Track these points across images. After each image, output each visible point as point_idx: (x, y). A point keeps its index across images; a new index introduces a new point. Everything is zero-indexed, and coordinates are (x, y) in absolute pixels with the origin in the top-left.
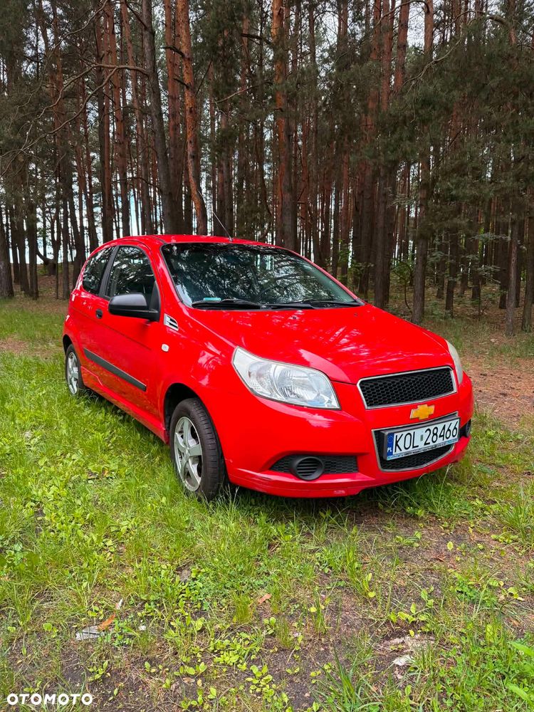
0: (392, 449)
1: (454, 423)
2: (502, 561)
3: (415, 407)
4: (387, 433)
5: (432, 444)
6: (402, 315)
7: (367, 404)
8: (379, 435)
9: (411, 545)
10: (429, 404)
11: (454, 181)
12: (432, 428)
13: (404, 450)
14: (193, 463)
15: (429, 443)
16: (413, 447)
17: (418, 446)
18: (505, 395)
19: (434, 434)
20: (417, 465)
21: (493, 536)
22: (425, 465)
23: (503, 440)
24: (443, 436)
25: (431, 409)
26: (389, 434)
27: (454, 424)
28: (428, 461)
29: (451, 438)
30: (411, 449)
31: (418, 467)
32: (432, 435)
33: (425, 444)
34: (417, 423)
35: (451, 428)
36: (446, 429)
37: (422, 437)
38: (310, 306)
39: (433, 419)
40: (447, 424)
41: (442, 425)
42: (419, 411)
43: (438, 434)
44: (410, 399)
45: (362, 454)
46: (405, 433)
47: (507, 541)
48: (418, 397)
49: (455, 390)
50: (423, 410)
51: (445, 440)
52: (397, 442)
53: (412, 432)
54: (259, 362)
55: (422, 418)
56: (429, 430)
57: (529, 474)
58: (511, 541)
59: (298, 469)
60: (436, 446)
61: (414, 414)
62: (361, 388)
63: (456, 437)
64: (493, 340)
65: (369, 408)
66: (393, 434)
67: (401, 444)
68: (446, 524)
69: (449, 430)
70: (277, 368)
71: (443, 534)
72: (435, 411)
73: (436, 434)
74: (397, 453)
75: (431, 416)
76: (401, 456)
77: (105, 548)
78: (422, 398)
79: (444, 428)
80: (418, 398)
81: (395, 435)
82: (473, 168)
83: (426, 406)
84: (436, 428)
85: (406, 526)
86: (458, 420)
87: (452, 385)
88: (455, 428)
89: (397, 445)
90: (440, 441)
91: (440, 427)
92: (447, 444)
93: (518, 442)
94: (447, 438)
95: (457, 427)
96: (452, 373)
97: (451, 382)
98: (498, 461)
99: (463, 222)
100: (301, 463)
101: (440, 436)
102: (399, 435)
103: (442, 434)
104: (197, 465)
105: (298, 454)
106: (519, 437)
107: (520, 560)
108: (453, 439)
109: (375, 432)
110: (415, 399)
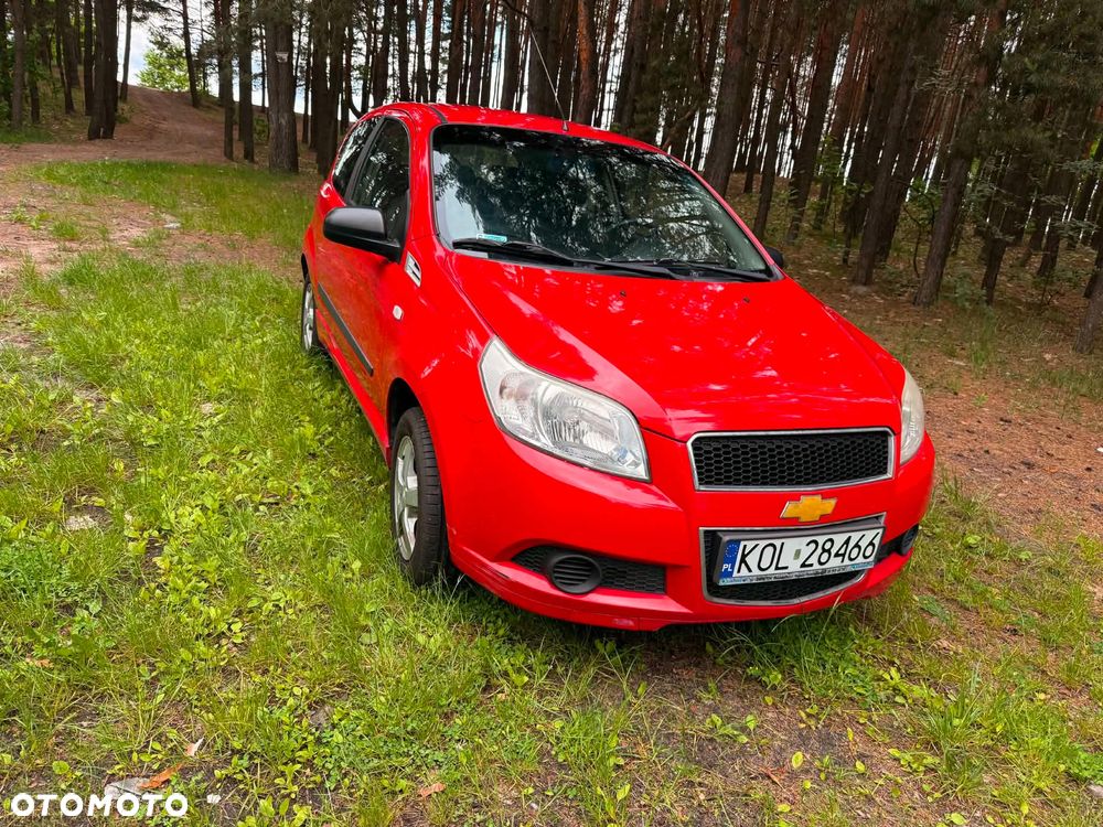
0: (733, 567)
1: (870, 535)
2: (889, 807)
3: (796, 497)
4: (726, 538)
5: (817, 566)
6: (903, 286)
7: (700, 479)
8: (712, 538)
9: (733, 739)
10: (826, 495)
11: (1038, 57)
12: (821, 540)
13: (756, 572)
14: (410, 516)
15: (812, 565)
16: (777, 568)
17: (786, 568)
18: (1030, 466)
19: (824, 550)
20: (781, 598)
21: (894, 752)
22: (796, 601)
23: (989, 556)
24: (843, 555)
25: (829, 505)
26: (730, 542)
27: (869, 537)
28: (806, 594)
29: (860, 559)
30: (772, 570)
31: (783, 603)
32: (819, 550)
33: (803, 565)
34: (795, 527)
35: (863, 544)
36: (852, 544)
37: (798, 553)
38: (667, 271)
39: (827, 523)
40: (855, 537)
41: (844, 537)
42: (801, 506)
43: (833, 551)
44: (790, 482)
45: (676, 567)
46: (763, 543)
47: (914, 766)
48: (805, 480)
49: (890, 475)
50: (811, 504)
51: (847, 562)
52: (744, 556)
53: (778, 543)
54: (522, 373)
55: (804, 519)
56: (816, 542)
57: (1015, 632)
58: (922, 768)
59: (555, 572)
60: (824, 570)
61: (789, 510)
62: (694, 449)
63: (871, 559)
64: (1048, 356)
65: (702, 488)
66: (738, 542)
67: (752, 560)
68: (814, 709)
69: (857, 546)
70: (550, 388)
71: (803, 726)
72: (834, 509)
73: (829, 551)
74: (741, 575)
75: (824, 518)
76: (748, 582)
77: (228, 634)
78: (814, 483)
79: (847, 542)
80: (807, 482)
81: (742, 544)
82: (1082, 36)
83: (818, 498)
84: (831, 540)
85: (741, 697)
86: (881, 531)
87: (886, 464)
88: (871, 544)
89: (743, 560)
90: (835, 563)
91: (839, 539)
92: (848, 569)
93: (1019, 564)
94: (851, 559)
95: (876, 542)
96: (892, 441)
97: (886, 458)
98: (964, 597)
99: (1039, 136)
100: (561, 562)
101: (837, 555)
102: (751, 545)
103: (842, 551)
104: (415, 520)
105: (560, 548)
106: (1023, 556)
107: (924, 812)
108: (863, 561)
109: (706, 532)
110: (799, 483)
